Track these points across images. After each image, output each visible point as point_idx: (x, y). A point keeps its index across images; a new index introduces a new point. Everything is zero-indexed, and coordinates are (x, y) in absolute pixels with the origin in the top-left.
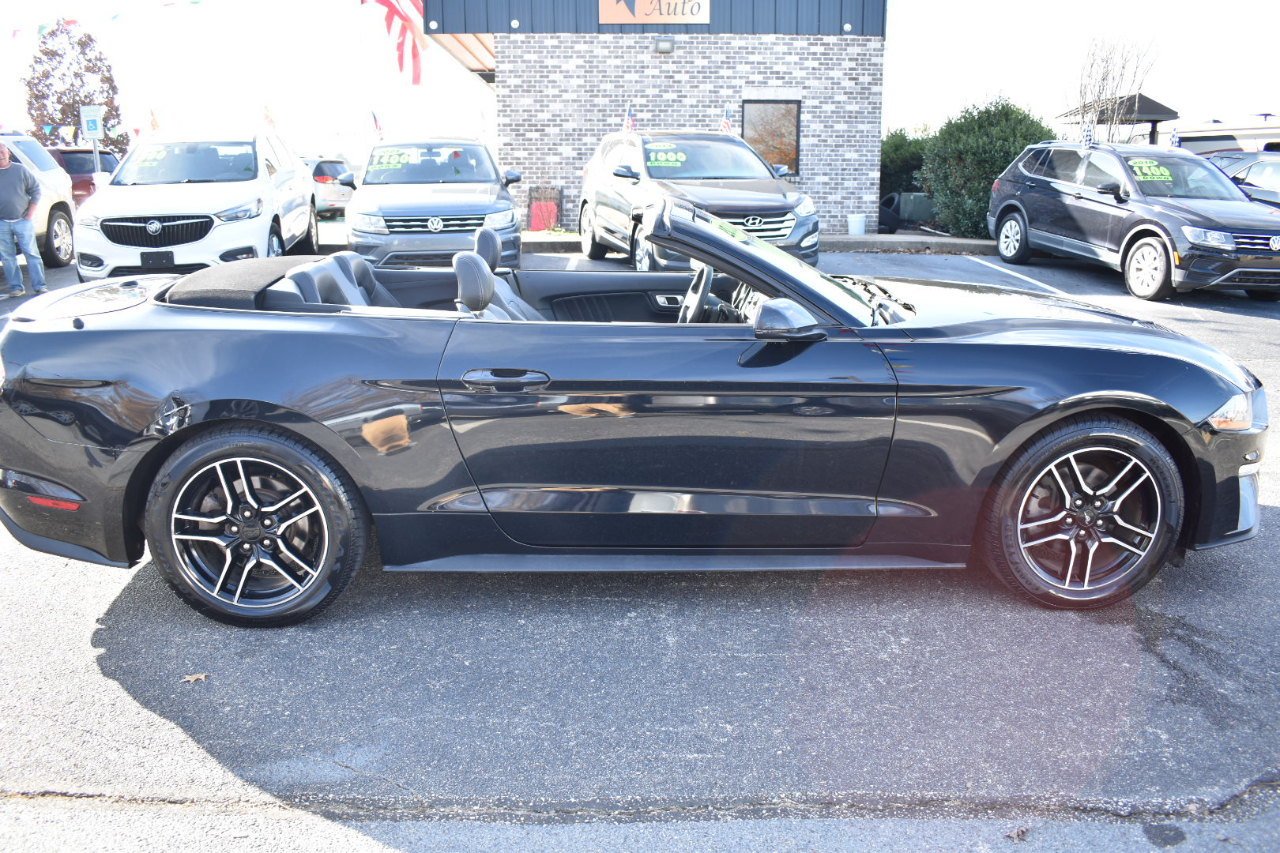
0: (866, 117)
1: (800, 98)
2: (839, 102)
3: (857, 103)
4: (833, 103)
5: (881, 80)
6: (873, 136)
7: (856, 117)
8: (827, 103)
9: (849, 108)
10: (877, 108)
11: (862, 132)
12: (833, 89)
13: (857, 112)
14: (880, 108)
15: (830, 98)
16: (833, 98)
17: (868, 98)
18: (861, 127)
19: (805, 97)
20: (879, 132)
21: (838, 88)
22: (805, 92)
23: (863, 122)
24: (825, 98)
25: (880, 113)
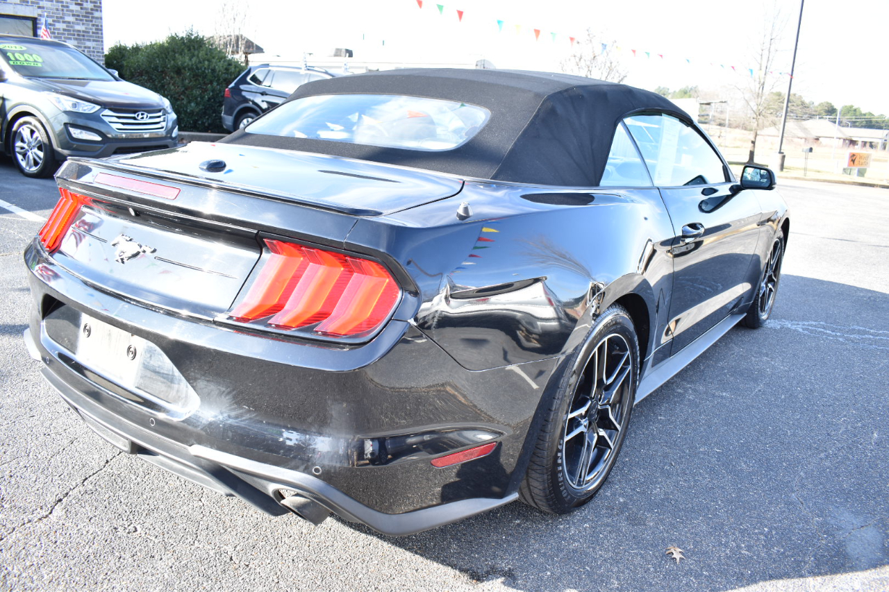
0: (91, 36)
1: (36, 16)
2: (69, 23)
3: (83, 24)
4: (64, 22)
5: (101, 7)
6: (98, 52)
7: (84, 36)
8: (59, 22)
9: (78, 27)
10: (99, 29)
11: (89, 48)
12: (63, 10)
13: (84, 31)
14: (101, 30)
15: (61, 18)
16: (64, 18)
17: (91, 21)
18: (88, 44)
19: (40, 15)
20: (102, 49)
21: (67, 11)
22: (40, 11)
23: (89, 40)
24: (57, 17)
25: (102, 34)
